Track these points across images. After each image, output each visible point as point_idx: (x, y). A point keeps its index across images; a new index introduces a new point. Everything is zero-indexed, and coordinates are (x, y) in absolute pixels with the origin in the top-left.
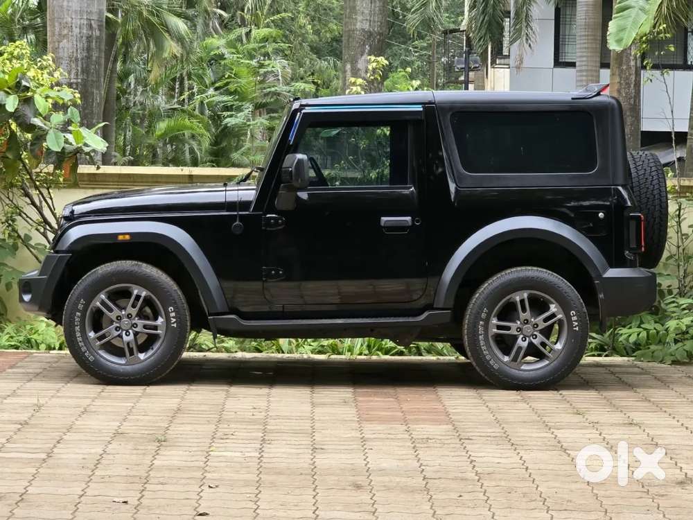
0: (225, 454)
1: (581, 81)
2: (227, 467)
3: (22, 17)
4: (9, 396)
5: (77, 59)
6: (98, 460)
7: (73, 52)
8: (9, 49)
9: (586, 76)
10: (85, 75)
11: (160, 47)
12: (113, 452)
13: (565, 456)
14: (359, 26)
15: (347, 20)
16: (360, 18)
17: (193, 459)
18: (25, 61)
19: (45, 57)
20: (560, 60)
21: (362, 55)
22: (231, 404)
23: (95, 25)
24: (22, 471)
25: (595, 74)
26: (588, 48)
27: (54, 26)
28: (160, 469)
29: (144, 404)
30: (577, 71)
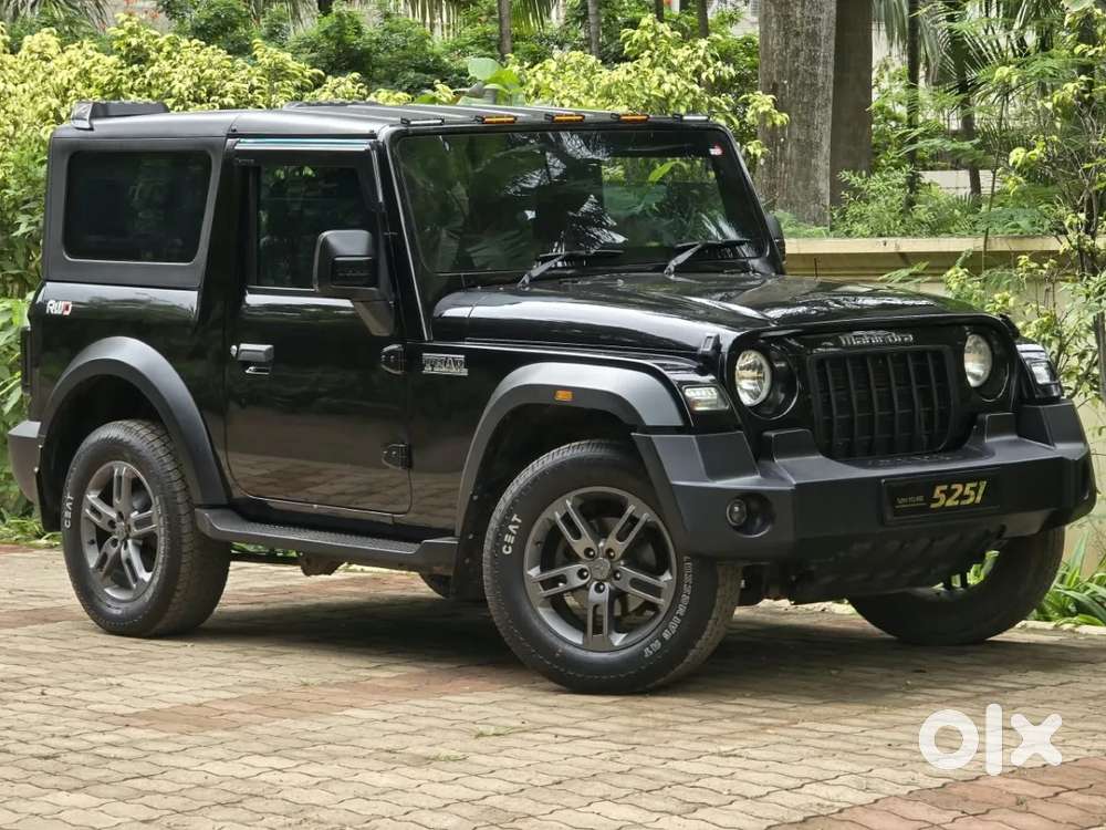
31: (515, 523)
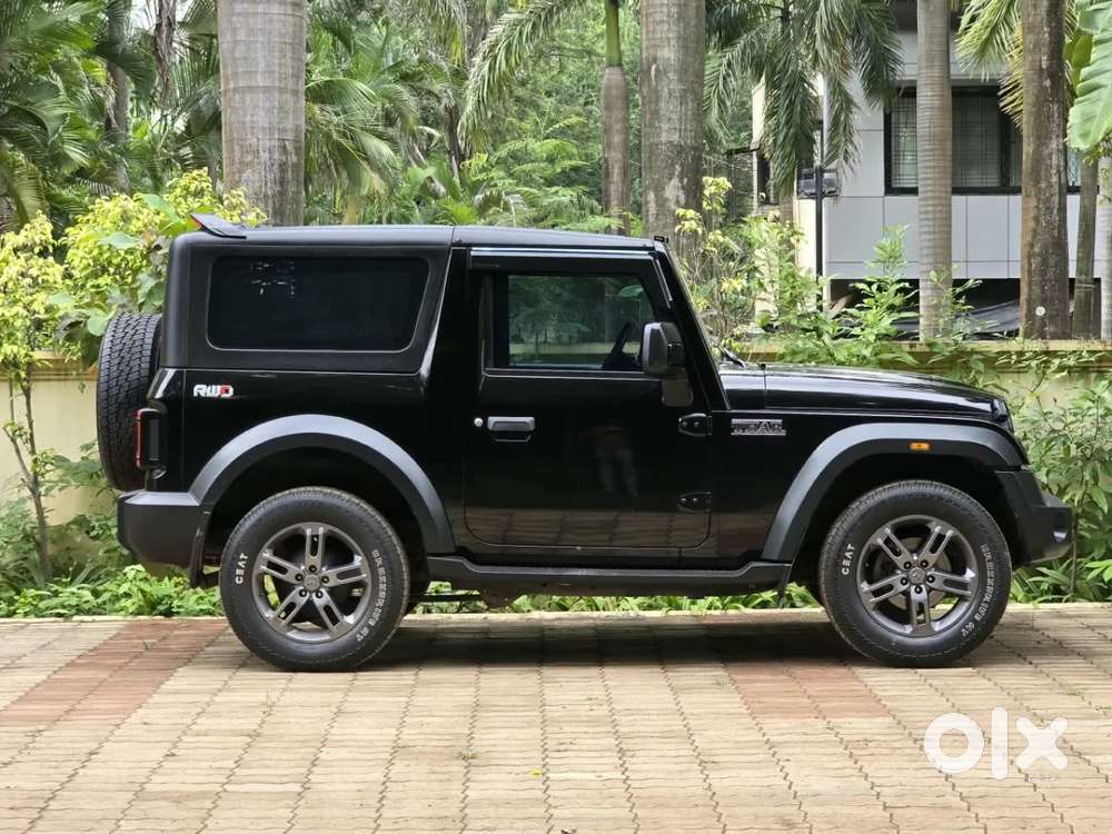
0: (570, 775)
1: (927, 212)
2: (579, 796)
3: (165, 147)
4: (220, 691)
5: (266, 196)
6: (381, 793)
7: (261, 186)
8: (183, 182)
9: (933, 205)
10: (279, 218)
11: (355, 181)
12: (401, 778)
13: (1084, 766)
14: (664, 137)
15: (648, 130)
16: (665, 126)
17: (525, 786)
18: (206, 198)
19: (234, 192)
20: (894, 186)
21: (671, 179)
22: (551, 694)
23: (290, 147)
24: (272, 813)
25: (944, 202)
26: (934, 167)
27: (233, 151)
28: (478, 803)
29: (422, 698)
30: (920, 200)
31: (850, 551)
